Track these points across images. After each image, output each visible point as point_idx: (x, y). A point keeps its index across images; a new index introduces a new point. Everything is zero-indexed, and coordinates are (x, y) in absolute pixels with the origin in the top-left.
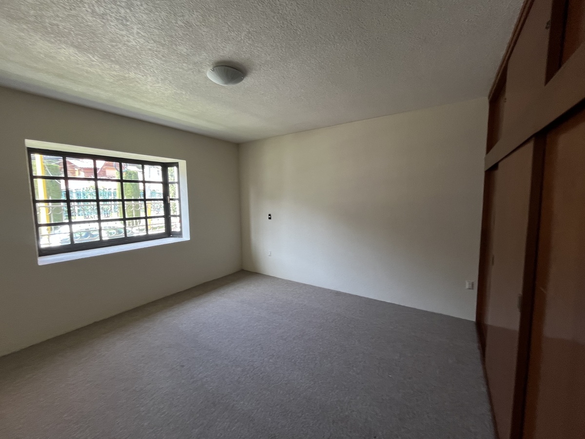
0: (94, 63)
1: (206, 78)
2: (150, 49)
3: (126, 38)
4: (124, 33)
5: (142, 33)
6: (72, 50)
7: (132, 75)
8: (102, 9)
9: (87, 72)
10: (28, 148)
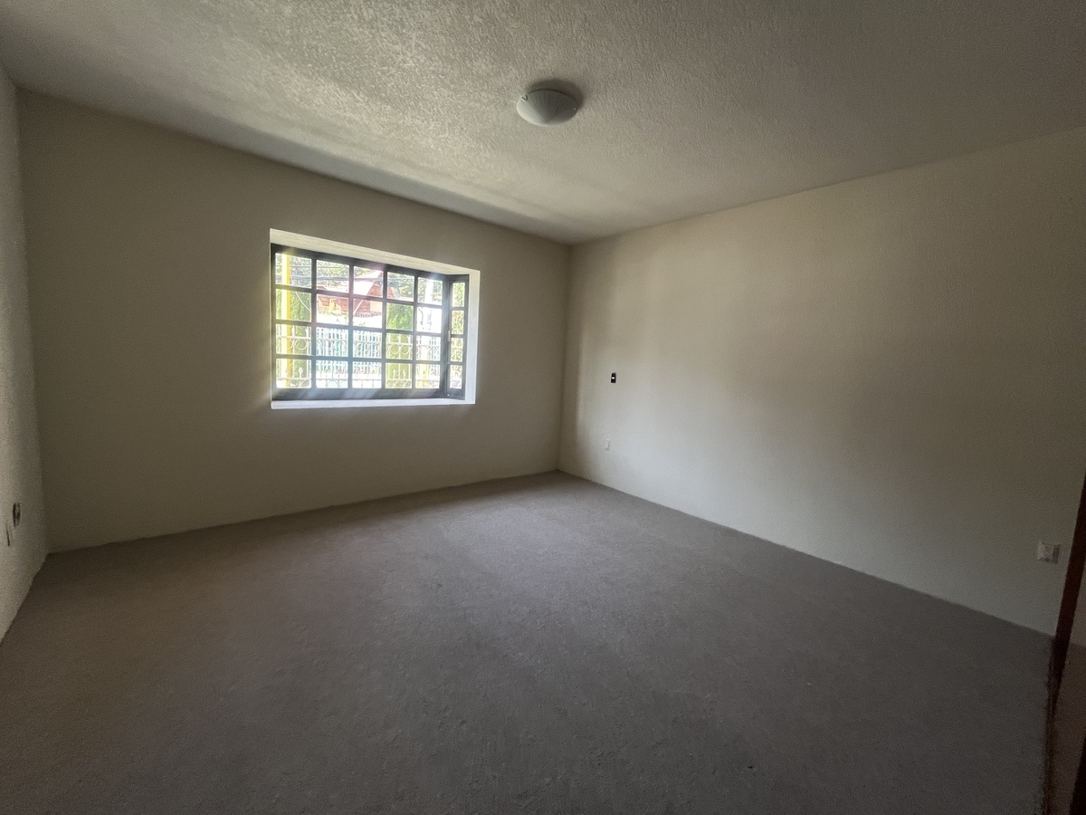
0: (358, 105)
1: (517, 116)
2: (434, 72)
3: (401, 57)
4: (398, 48)
5: (424, 46)
6: (332, 86)
7: (408, 120)
8: (371, 11)
9: (350, 121)
10: (272, 244)
